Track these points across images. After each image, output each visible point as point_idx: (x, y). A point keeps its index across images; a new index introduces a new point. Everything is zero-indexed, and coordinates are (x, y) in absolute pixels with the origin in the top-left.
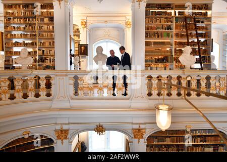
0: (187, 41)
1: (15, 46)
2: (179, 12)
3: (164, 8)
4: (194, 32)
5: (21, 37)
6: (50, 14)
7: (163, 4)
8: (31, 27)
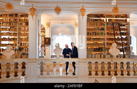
0: (114, 38)
1: (3, 41)
2: (109, 19)
3: (99, 17)
4: (119, 32)
5: (7, 35)
6: (26, 20)
7: (99, 15)
8: (13, 29)
